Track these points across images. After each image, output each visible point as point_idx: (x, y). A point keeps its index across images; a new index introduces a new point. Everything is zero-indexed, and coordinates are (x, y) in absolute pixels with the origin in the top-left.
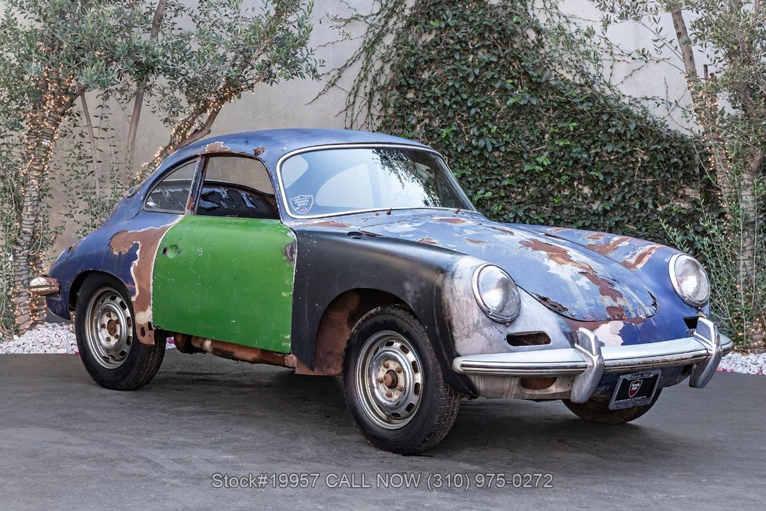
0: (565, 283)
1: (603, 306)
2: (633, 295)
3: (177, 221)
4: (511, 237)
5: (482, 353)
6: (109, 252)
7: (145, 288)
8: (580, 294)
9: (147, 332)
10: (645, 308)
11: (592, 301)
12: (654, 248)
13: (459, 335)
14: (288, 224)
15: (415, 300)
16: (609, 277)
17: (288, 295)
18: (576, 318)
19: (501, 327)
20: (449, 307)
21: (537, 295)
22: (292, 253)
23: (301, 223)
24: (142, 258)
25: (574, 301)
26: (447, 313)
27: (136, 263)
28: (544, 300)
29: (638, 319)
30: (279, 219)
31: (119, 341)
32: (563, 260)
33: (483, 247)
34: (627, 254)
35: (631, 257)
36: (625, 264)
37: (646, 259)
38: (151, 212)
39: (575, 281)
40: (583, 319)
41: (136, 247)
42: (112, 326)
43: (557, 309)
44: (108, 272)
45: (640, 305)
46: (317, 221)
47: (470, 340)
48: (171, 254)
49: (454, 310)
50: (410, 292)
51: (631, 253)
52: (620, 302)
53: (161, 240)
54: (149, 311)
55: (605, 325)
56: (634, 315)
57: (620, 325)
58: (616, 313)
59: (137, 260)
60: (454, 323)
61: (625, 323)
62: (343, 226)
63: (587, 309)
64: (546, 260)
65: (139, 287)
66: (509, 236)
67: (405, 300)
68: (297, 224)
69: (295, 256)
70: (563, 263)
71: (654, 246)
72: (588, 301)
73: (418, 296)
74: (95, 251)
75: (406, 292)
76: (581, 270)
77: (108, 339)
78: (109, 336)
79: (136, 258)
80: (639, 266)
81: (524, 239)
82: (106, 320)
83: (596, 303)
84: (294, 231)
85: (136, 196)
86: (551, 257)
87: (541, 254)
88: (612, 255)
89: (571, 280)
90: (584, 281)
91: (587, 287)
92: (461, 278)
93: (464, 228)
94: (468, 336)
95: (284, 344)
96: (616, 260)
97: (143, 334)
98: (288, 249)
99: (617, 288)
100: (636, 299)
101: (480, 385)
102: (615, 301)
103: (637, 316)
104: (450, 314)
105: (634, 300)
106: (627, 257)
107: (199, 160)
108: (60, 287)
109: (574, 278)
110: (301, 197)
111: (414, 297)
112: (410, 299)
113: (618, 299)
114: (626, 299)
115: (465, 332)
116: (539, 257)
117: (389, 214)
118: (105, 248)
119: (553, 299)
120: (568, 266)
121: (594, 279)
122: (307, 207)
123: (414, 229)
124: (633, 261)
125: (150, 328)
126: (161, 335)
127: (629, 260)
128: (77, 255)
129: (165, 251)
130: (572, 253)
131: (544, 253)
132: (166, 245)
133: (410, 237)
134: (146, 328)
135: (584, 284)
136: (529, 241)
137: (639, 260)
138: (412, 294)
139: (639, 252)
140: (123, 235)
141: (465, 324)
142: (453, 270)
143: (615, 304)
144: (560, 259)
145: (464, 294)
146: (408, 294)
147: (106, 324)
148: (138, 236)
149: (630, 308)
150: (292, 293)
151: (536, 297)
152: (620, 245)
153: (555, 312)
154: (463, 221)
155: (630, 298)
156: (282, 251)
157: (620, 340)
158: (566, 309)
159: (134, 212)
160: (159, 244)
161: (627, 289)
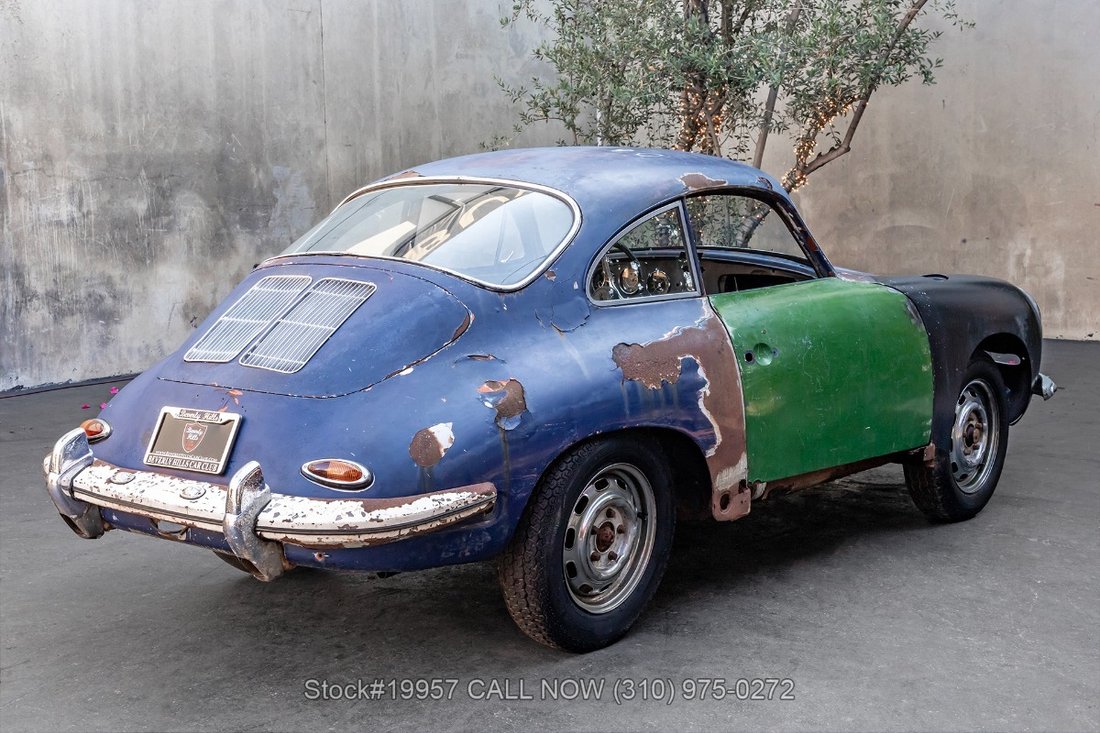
3: (707, 309)
6: (636, 389)
7: (733, 425)
9: (737, 498)
17: (928, 368)
22: (915, 312)
27: (705, 391)
41: (690, 365)
44: (645, 424)
48: (761, 360)
53: (729, 342)
54: (743, 463)
59: (708, 386)
65: (722, 429)
69: (919, 317)
79: (704, 383)
84: (888, 286)
95: (924, 433)
97: (725, 505)
98: (911, 310)
108: (499, 496)
125: (743, 489)
129: (750, 357)
134: (734, 493)
150: (931, 364)
159: (570, 312)
160: (732, 349)
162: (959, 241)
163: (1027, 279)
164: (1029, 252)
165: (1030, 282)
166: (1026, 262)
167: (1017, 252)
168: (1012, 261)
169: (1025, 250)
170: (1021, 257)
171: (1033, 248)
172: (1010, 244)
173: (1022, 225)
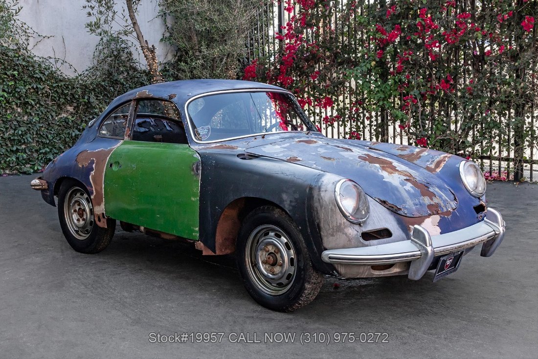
0: (396, 189)
1: (425, 204)
2: (442, 193)
3: (119, 145)
4: (352, 153)
5: (344, 247)
6: (76, 165)
7: (99, 190)
8: (408, 197)
9: (102, 220)
10: (451, 203)
11: (417, 201)
12: (446, 157)
13: (326, 234)
14: (195, 147)
15: (291, 208)
16: (424, 181)
17: (196, 199)
18: (408, 215)
19: (357, 227)
20: (317, 213)
21: (379, 199)
22: (197, 169)
23: (203, 147)
24: (96, 170)
25: (404, 202)
26: (316, 218)
27: (93, 173)
28: (383, 203)
29: (448, 213)
30: (188, 143)
31: (85, 223)
32: (392, 171)
33: (335, 162)
34: (428, 161)
35: (431, 164)
36: (428, 168)
37: (442, 165)
38: (103, 137)
39: (403, 186)
40: (412, 216)
41: (92, 162)
42: (81, 212)
43: (394, 210)
44: (76, 178)
45: (447, 201)
46: (214, 145)
47: (334, 238)
48: (115, 168)
49: (322, 216)
50: (287, 201)
51: (431, 160)
52: (436, 200)
53: (108, 158)
54: (103, 206)
55: (427, 219)
56: (445, 210)
57: (437, 218)
58: (434, 209)
59: (94, 171)
60: (322, 225)
61: (441, 217)
62: (233, 148)
63: (414, 208)
64: (380, 171)
65: (96, 190)
66: (349, 153)
67: (283, 207)
68: (201, 147)
69: (200, 172)
70: (392, 173)
71: (446, 155)
72: (415, 202)
73: (293, 204)
74: (67, 164)
75: (284, 201)
76: (405, 178)
77: (78, 220)
78: (79, 218)
79: (93, 170)
80: (438, 170)
81: (360, 154)
82: (77, 208)
83: (420, 202)
84: (198, 153)
85: (93, 126)
86: (383, 168)
87: (377, 167)
88: (417, 162)
89: (400, 186)
90: (409, 186)
91: (412, 191)
92: (326, 191)
93: (318, 147)
94: (333, 235)
95: (194, 234)
96: (421, 165)
97: (99, 220)
98: (194, 166)
99: (431, 190)
100: (444, 197)
101: (342, 270)
102: (432, 199)
103: (447, 210)
104: (318, 218)
105: (443, 198)
106: (428, 163)
107: (132, 103)
108: (48, 186)
109: (403, 184)
110: (202, 128)
111: (290, 205)
112: (287, 206)
113: (433, 197)
114: (438, 198)
115: (330, 231)
116: (375, 169)
117: (263, 137)
118: (74, 162)
119: (390, 202)
120: (396, 175)
121: (415, 183)
122: (207, 135)
123: (283, 150)
124: (433, 166)
125: (104, 217)
126: (111, 222)
127: (430, 166)
128: (57, 166)
129: (111, 165)
130: (395, 163)
131: (377, 165)
132: (112, 161)
133: (280, 156)
134: (101, 217)
135: (410, 189)
136: (364, 156)
137: (438, 165)
138: (288, 202)
139: (437, 160)
140: (84, 154)
141: (331, 226)
142: (319, 185)
143: (432, 203)
144: (389, 170)
145: (329, 203)
146: (285, 203)
147: (77, 210)
148: (93, 154)
149: (442, 205)
150: (198, 198)
151: (378, 201)
152: (422, 155)
153: (392, 211)
154: (316, 142)
155: (440, 197)
156: (190, 168)
157: (439, 230)
158: (400, 209)
159: (92, 137)
160: (107, 161)
161: (437, 189)
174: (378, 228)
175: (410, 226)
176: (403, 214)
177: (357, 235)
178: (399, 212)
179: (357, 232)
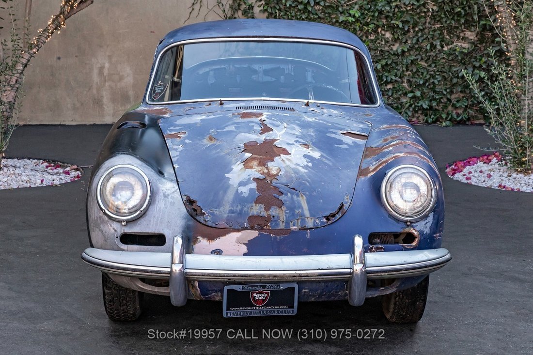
0: (227, 188)
2: (304, 205)
5: (102, 247)
8: (231, 201)
10: (307, 219)
11: (239, 208)
16: (289, 185)
18: (209, 223)
19: (116, 225)
21: (188, 197)
25: (218, 206)
28: (190, 203)
29: (284, 231)
34: (377, 160)
36: (364, 170)
39: (240, 186)
40: (214, 226)
43: (195, 214)
45: (302, 216)
47: (95, 234)
51: (380, 159)
55: (234, 233)
56: (281, 227)
57: (253, 234)
58: (257, 223)
61: (260, 234)
63: (226, 216)
64: (238, 163)
66: (253, 135)
70: (250, 168)
72: (234, 208)
76: (258, 176)
80: (371, 174)
83: (241, 210)
86: (249, 160)
87: (242, 157)
88: (369, 159)
89: (236, 186)
90: (249, 187)
91: (247, 194)
100: (304, 210)
102: (268, 210)
103: (288, 227)
109: (242, 184)
113: (274, 207)
114: (285, 209)
116: (237, 159)
117: (221, 104)
119: (199, 203)
120: (252, 171)
121: (264, 186)
127: (371, 167)
131: (248, 155)
135: (246, 191)
136: (262, 141)
137: (378, 167)
139: (385, 159)
141: (92, 219)
143: (264, 214)
144: (254, 163)
149: (282, 219)
151: (185, 200)
152: (385, 150)
153: (190, 215)
155: (293, 209)
157: (244, 251)
158: (203, 214)
161: (300, 199)
162: (55, 59)
163: (107, 84)
164: (107, 65)
165: (110, 86)
166: (106, 72)
167: (99, 65)
168: (95, 71)
169: (105, 63)
170: (102, 68)
171: (110, 62)
172: (93, 60)
173: (101, 47)
174: (150, 231)
175: (198, 237)
176: (202, 221)
177: (114, 234)
178: (198, 218)
179: (115, 231)
